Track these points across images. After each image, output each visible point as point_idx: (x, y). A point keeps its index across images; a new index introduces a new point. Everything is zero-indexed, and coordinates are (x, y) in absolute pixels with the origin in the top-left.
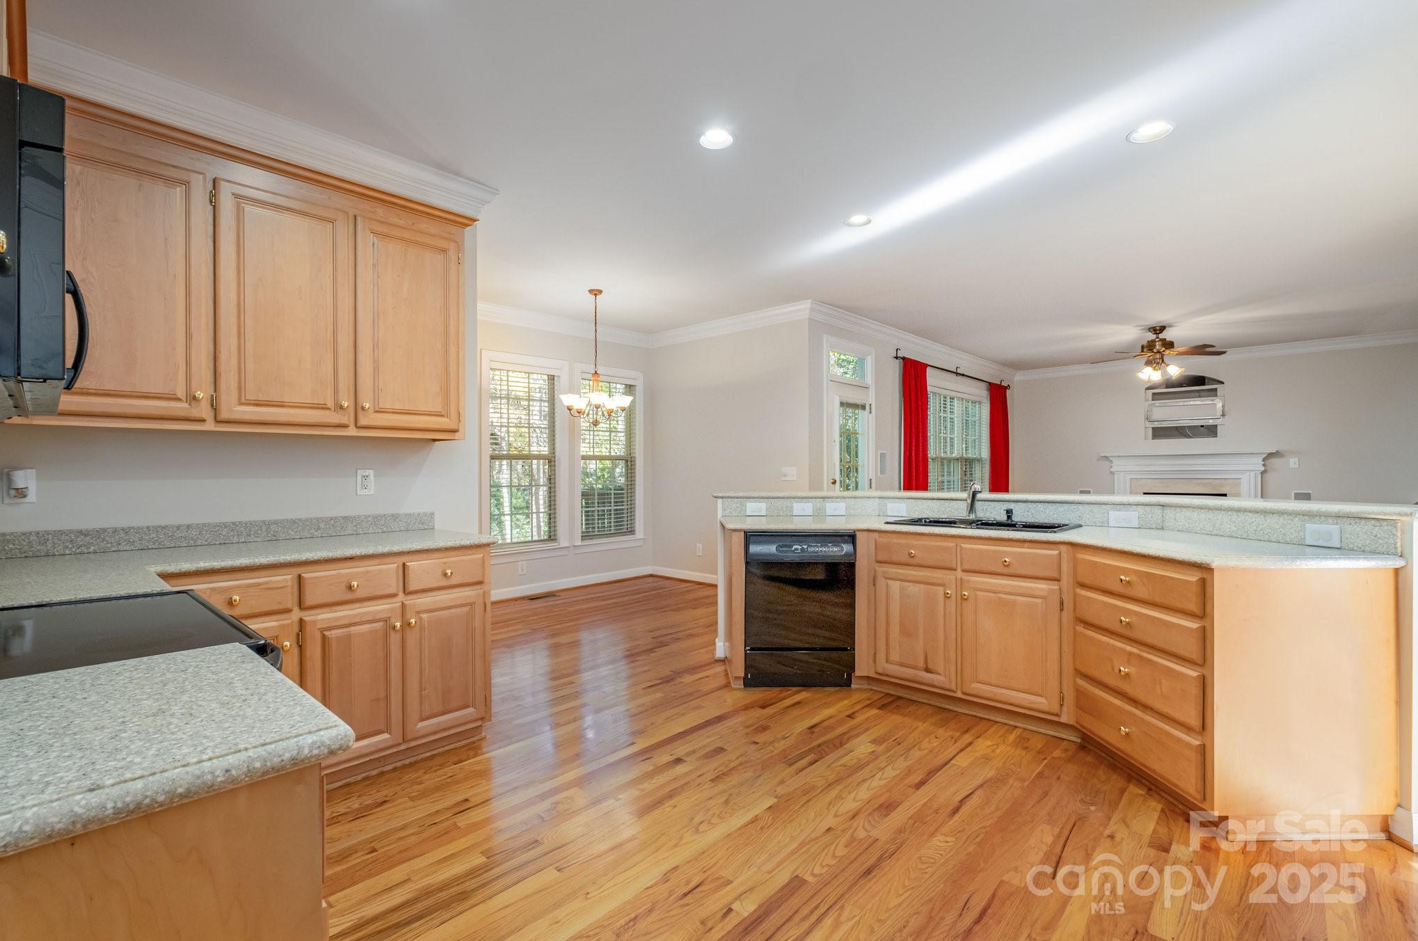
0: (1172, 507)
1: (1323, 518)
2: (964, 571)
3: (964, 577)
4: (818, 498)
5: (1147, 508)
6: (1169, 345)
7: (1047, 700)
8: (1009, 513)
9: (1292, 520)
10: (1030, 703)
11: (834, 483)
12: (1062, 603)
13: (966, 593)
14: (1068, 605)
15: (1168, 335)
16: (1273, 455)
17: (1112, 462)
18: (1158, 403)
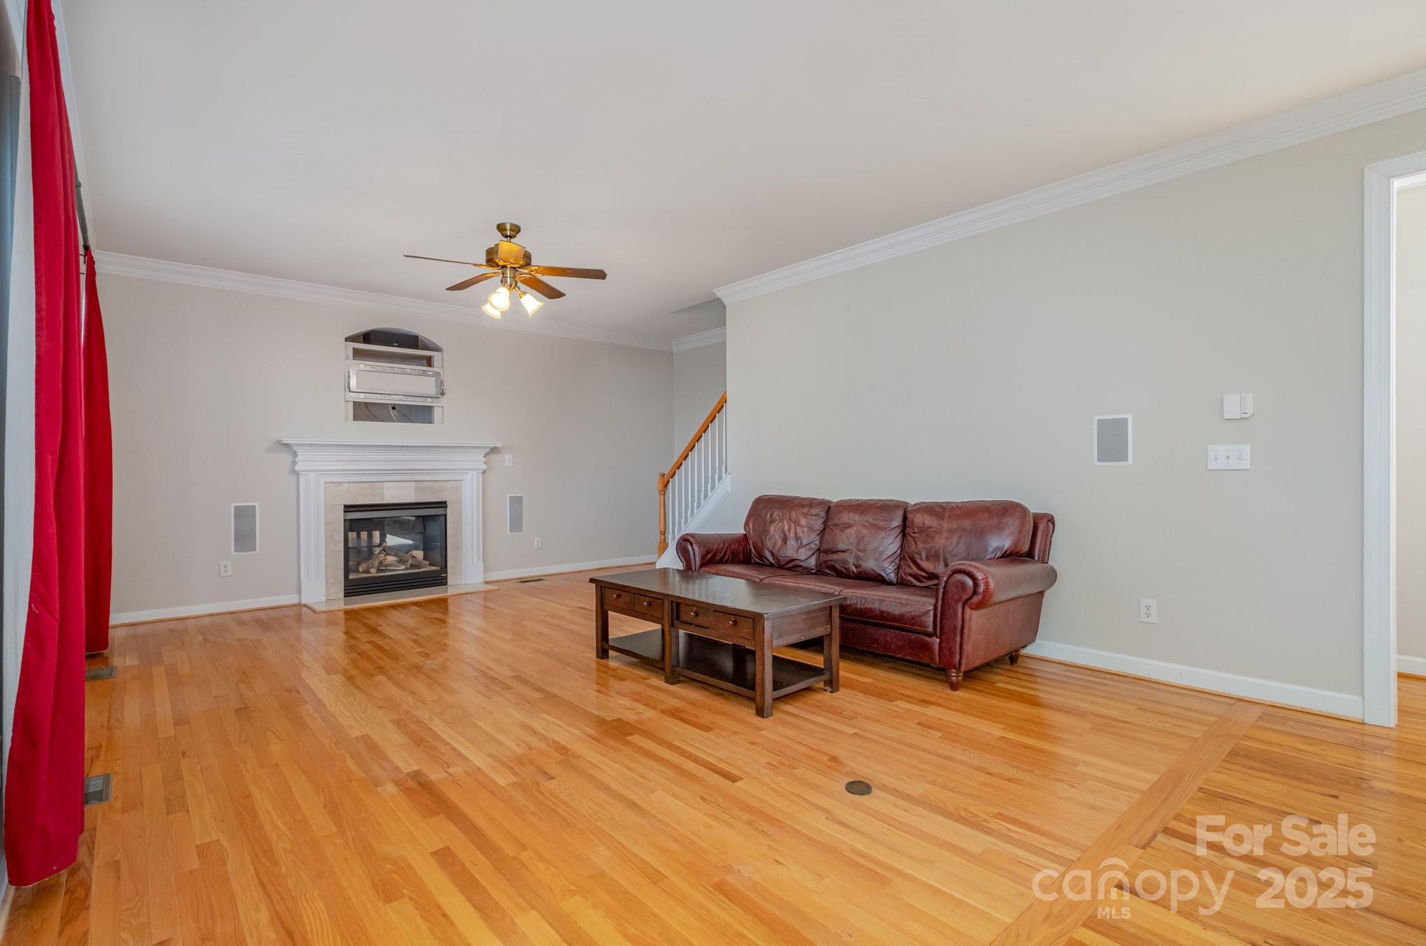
16: (494, 450)
17: (295, 454)
18: (363, 365)
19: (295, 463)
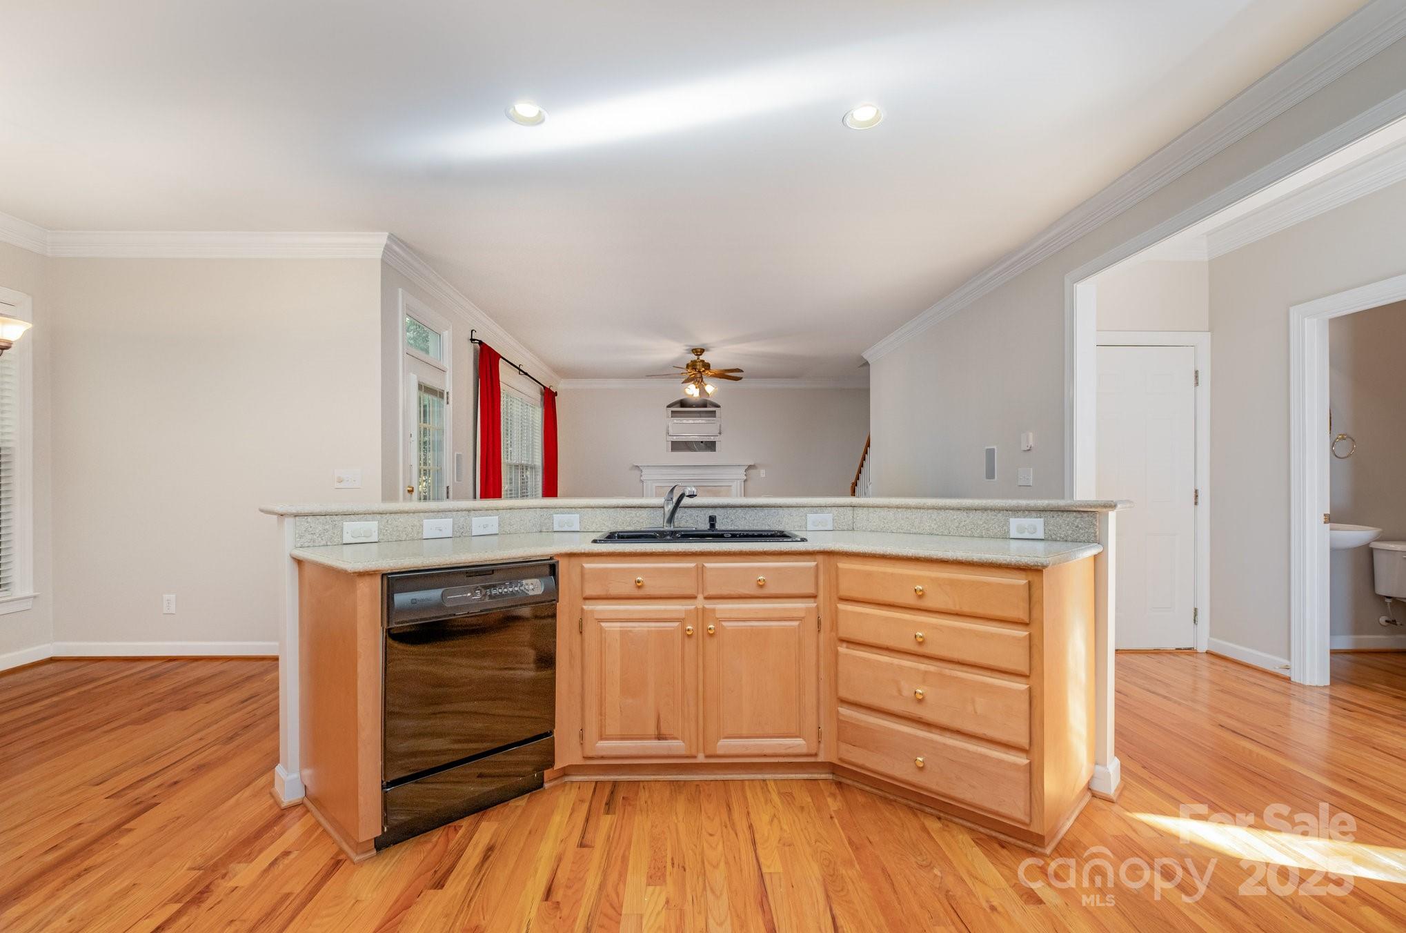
0: (865, 507)
1: (1027, 513)
2: (706, 598)
3: (707, 606)
4: (462, 510)
5: (841, 509)
6: (707, 366)
7: (805, 740)
8: (712, 520)
9: (996, 516)
10: (786, 749)
11: (411, 491)
12: (819, 623)
13: (711, 626)
14: (826, 624)
15: (705, 357)
16: (750, 467)
17: (641, 471)
18: (676, 420)
19: (641, 476)
